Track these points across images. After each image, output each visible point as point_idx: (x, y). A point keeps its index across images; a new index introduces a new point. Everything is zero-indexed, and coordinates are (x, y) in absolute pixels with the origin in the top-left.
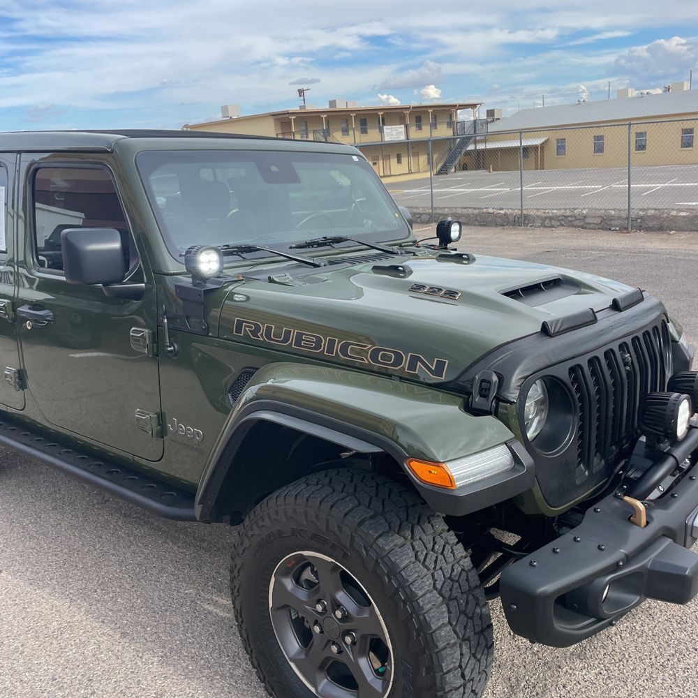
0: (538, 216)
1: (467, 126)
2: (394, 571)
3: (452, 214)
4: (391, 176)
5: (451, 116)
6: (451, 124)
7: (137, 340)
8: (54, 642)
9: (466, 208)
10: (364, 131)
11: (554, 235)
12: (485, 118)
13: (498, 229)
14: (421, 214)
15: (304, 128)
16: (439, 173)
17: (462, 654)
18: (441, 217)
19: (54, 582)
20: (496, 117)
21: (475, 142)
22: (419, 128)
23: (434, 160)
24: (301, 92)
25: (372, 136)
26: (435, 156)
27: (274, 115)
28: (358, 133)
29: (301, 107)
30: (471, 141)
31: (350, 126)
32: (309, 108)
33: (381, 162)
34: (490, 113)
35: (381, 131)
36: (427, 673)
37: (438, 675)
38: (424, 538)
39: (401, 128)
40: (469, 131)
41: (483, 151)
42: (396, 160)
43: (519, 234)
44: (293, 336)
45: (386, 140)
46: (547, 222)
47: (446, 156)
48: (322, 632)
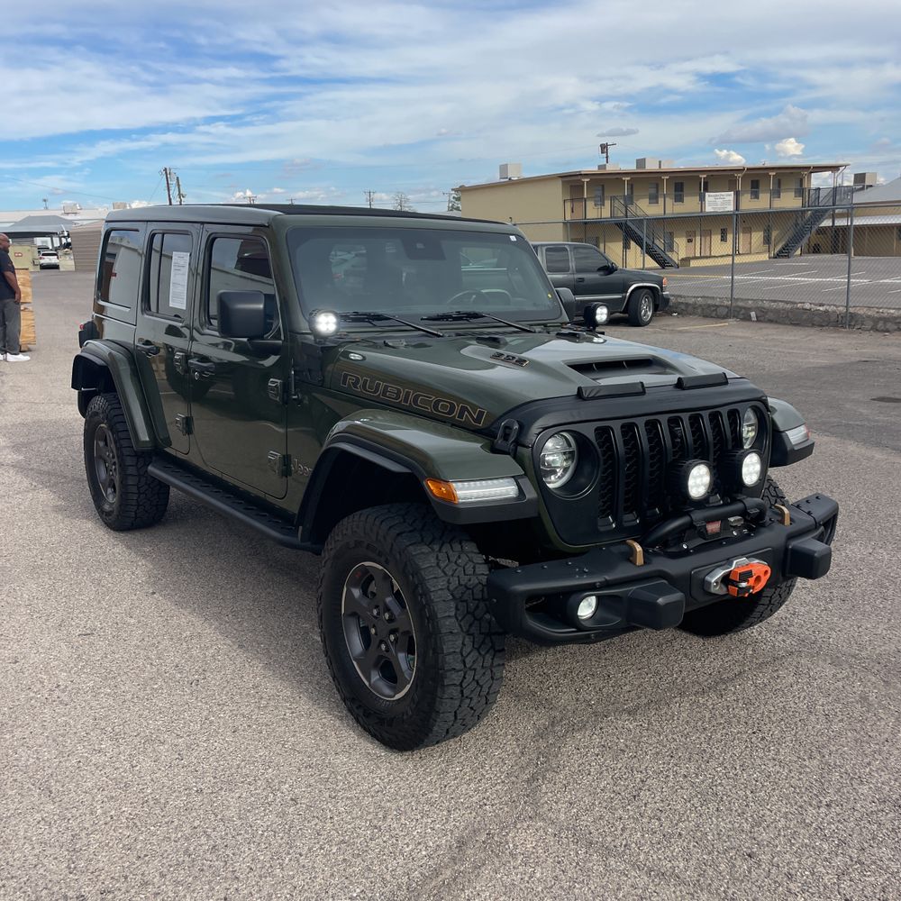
0: (869, 317)
1: (822, 194)
2: (417, 572)
3: (758, 308)
4: (710, 257)
5: (801, 181)
6: (800, 192)
7: (272, 389)
8: (184, 644)
9: (775, 301)
10: (679, 199)
11: (885, 342)
12: (852, 184)
13: (812, 331)
14: (717, 306)
15: (599, 193)
16: (777, 256)
17: (463, 644)
18: (743, 311)
19: (196, 606)
20: (867, 183)
21: (833, 218)
22: (756, 195)
23: (773, 238)
24: (604, 148)
25: (689, 205)
26: (774, 234)
27: (562, 177)
28: (669, 201)
29: (600, 167)
30: (827, 215)
31: (660, 193)
32: (610, 168)
33: (698, 238)
34: (860, 178)
35: (702, 199)
36: (433, 653)
37: (440, 656)
38: (451, 553)
39: (730, 196)
40: (824, 200)
41: (845, 229)
42: (719, 237)
43: (839, 337)
44: (381, 388)
45: (707, 210)
46: (880, 325)
47: (790, 234)
48: (376, 634)
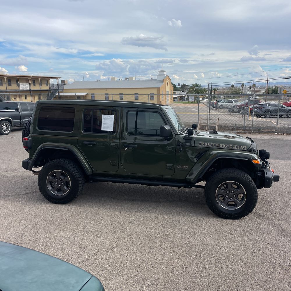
1: (55, 86)
5: (48, 81)
10: (10, 85)
20: (65, 83)
21: (59, 93)
22: (34, 85)
25: (14, 87)
28: (7, 85)
33: (18, 98)
34: (63, 81)
39: (27, 85)
41: (62, 96)
42: (25, 98)
45: (21, 89)
48: (228, 197)
